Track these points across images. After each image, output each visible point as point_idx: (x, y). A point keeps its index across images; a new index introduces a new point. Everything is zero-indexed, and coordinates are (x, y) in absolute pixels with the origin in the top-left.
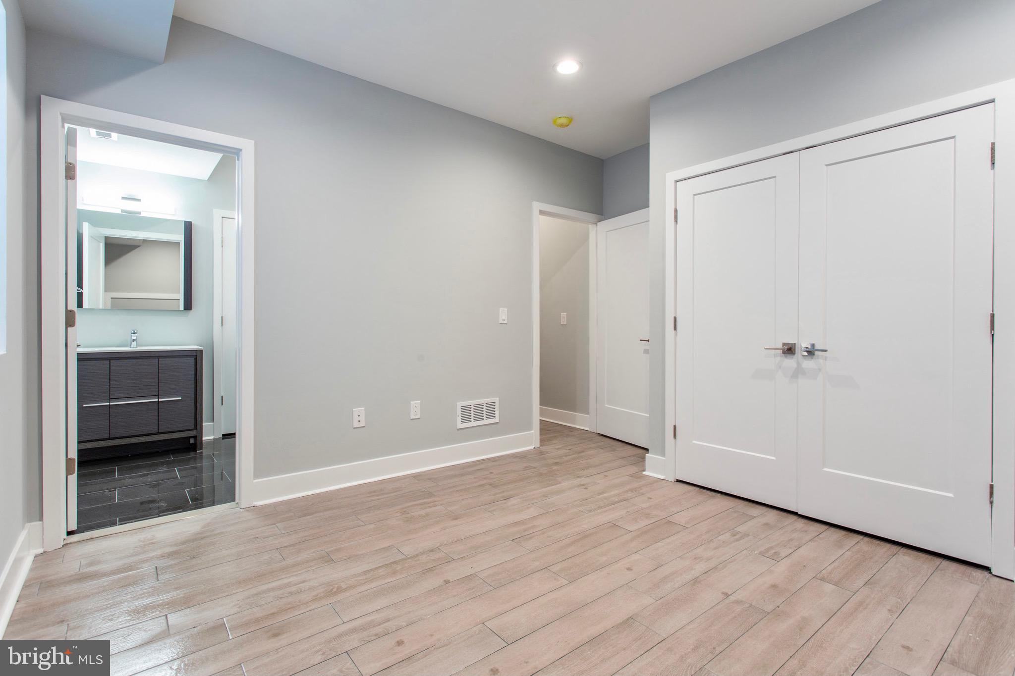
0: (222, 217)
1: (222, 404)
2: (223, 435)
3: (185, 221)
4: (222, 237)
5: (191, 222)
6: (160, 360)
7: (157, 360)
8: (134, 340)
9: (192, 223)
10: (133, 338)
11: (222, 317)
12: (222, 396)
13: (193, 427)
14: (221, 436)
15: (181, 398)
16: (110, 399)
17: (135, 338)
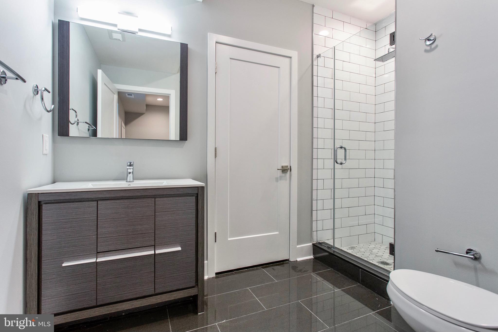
0: (216, 42)
1: (216, 241)
2: (217, 274)
3: (181, 43)
4: (216, 64)
5: (187, 45)
6: (156, 199)
7: (154, 199)
8: (130, 173)
9: (189, 46)
10: (129, 171)
11: (216, 149)
12: (216, 233)
13: (193, 284)
14: (214, 275)
15: (179, 249)
16: (98, 253)
17: (131, 171)
